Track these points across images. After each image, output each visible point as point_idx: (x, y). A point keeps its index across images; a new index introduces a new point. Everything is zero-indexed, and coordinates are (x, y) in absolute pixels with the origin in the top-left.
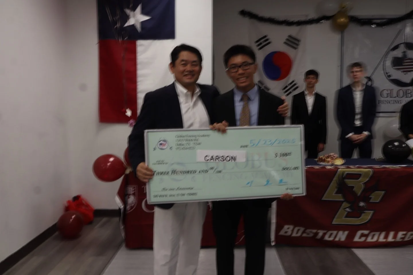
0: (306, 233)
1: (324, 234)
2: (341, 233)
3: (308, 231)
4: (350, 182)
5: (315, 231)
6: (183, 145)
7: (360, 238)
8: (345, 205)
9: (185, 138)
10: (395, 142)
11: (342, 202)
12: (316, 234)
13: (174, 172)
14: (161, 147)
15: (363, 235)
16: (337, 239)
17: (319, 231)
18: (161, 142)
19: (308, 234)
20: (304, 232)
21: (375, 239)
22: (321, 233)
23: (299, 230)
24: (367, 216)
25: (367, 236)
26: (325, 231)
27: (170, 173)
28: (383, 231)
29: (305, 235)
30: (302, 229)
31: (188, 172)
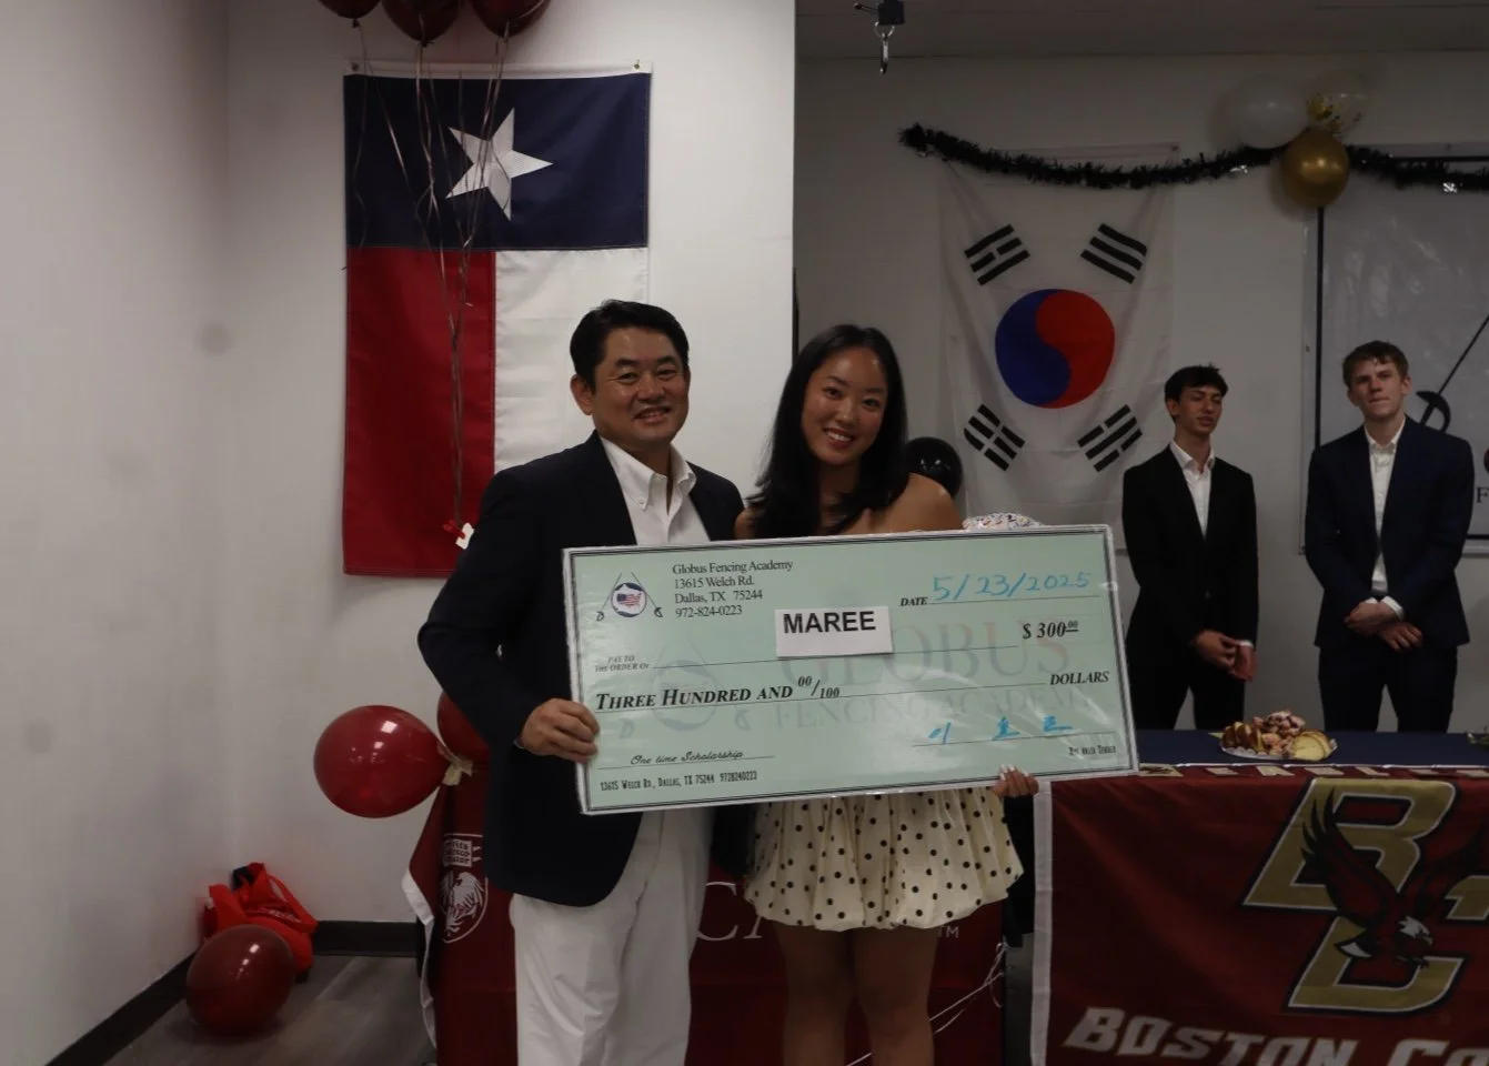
6: (700, 599)
9: (708, 575)
12: (1222, 1049)
13: (672, 697)
14: (623, 608)
18: (625, 591)
27: (658, 700)
31: (722, 696)
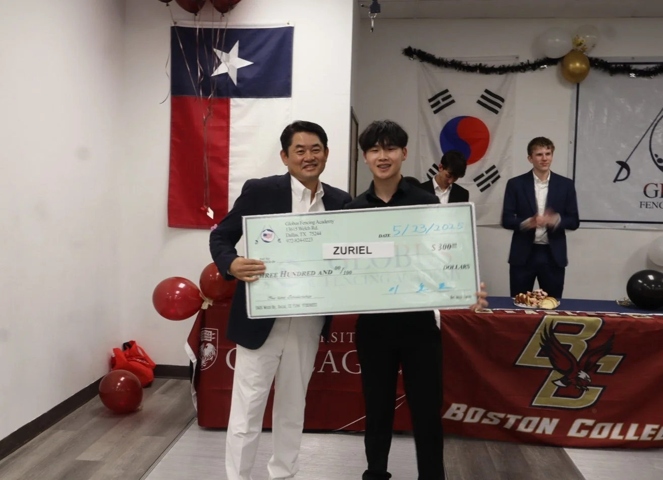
0: (487, 418)
1: (518, 422)
2: (546, 421)
3: (491, 415)
4: (563, 338)
5: (502, 415)
6: (296, 235)
7: (579, 431)
8: (554, 375)
10: (650, 274)
11: (550, 370)
12: (505, 421)
13: (284, 274)
14: (266, 239)
15: (583, 427)
16: (539, 431)
17: (509, 416)
18: (267, 232)
19: (492, 420)
20: (484, 416)
21: (605, 434)
22: (512, 419)
23: (476, 412)
24: (592, 395)
25: (590, 428)
26: (520, 417)
27: (279, 275)
28: (620, 422)
29: (485, 421)
30: (481, 411)
